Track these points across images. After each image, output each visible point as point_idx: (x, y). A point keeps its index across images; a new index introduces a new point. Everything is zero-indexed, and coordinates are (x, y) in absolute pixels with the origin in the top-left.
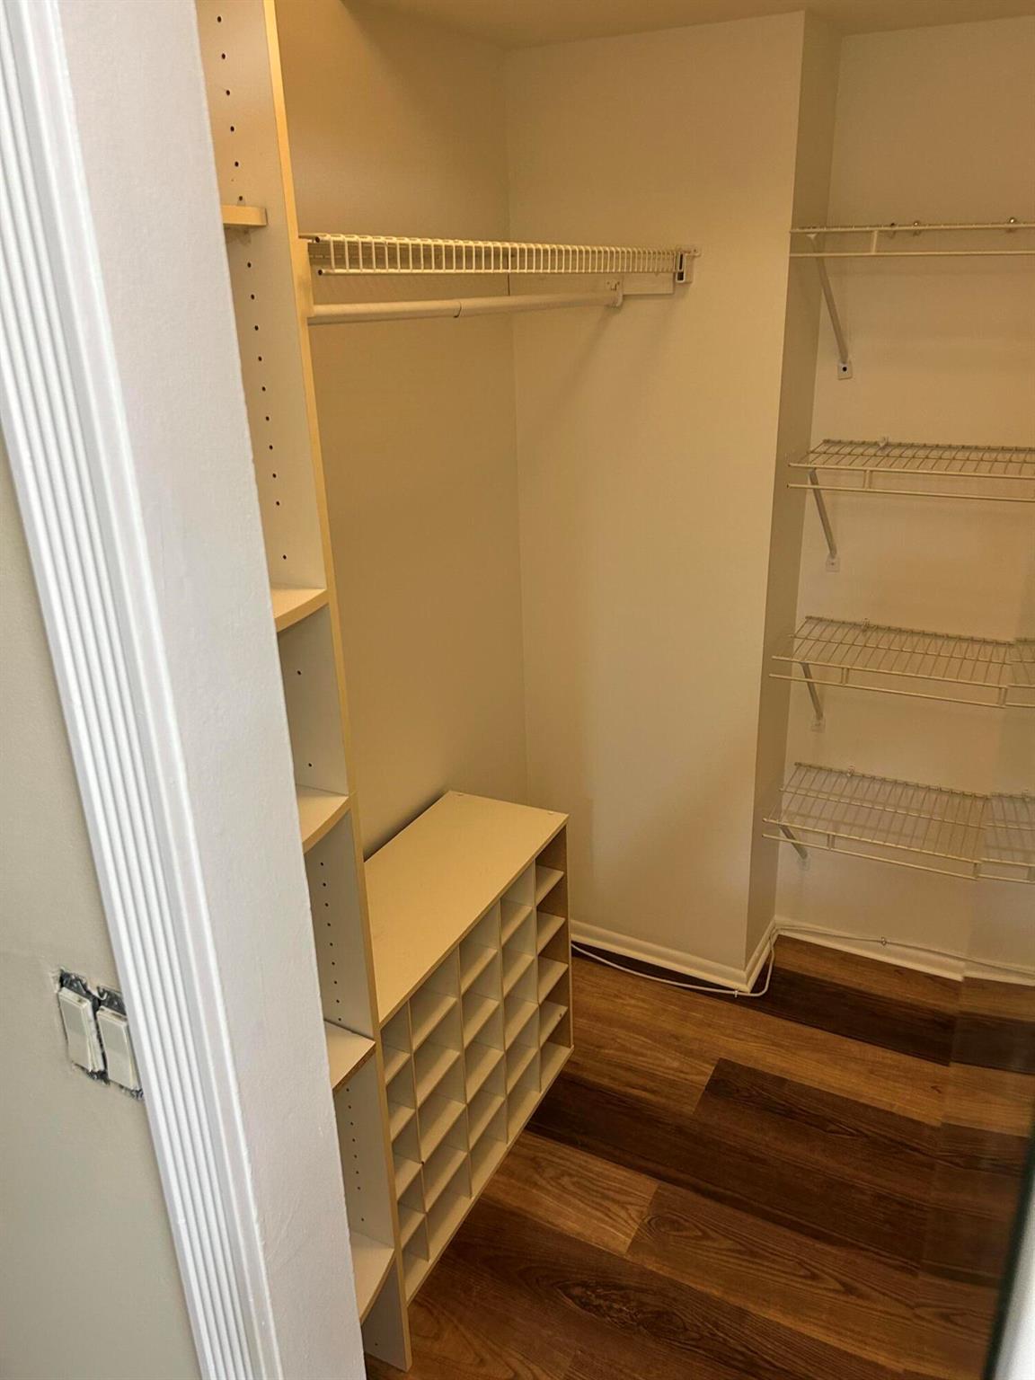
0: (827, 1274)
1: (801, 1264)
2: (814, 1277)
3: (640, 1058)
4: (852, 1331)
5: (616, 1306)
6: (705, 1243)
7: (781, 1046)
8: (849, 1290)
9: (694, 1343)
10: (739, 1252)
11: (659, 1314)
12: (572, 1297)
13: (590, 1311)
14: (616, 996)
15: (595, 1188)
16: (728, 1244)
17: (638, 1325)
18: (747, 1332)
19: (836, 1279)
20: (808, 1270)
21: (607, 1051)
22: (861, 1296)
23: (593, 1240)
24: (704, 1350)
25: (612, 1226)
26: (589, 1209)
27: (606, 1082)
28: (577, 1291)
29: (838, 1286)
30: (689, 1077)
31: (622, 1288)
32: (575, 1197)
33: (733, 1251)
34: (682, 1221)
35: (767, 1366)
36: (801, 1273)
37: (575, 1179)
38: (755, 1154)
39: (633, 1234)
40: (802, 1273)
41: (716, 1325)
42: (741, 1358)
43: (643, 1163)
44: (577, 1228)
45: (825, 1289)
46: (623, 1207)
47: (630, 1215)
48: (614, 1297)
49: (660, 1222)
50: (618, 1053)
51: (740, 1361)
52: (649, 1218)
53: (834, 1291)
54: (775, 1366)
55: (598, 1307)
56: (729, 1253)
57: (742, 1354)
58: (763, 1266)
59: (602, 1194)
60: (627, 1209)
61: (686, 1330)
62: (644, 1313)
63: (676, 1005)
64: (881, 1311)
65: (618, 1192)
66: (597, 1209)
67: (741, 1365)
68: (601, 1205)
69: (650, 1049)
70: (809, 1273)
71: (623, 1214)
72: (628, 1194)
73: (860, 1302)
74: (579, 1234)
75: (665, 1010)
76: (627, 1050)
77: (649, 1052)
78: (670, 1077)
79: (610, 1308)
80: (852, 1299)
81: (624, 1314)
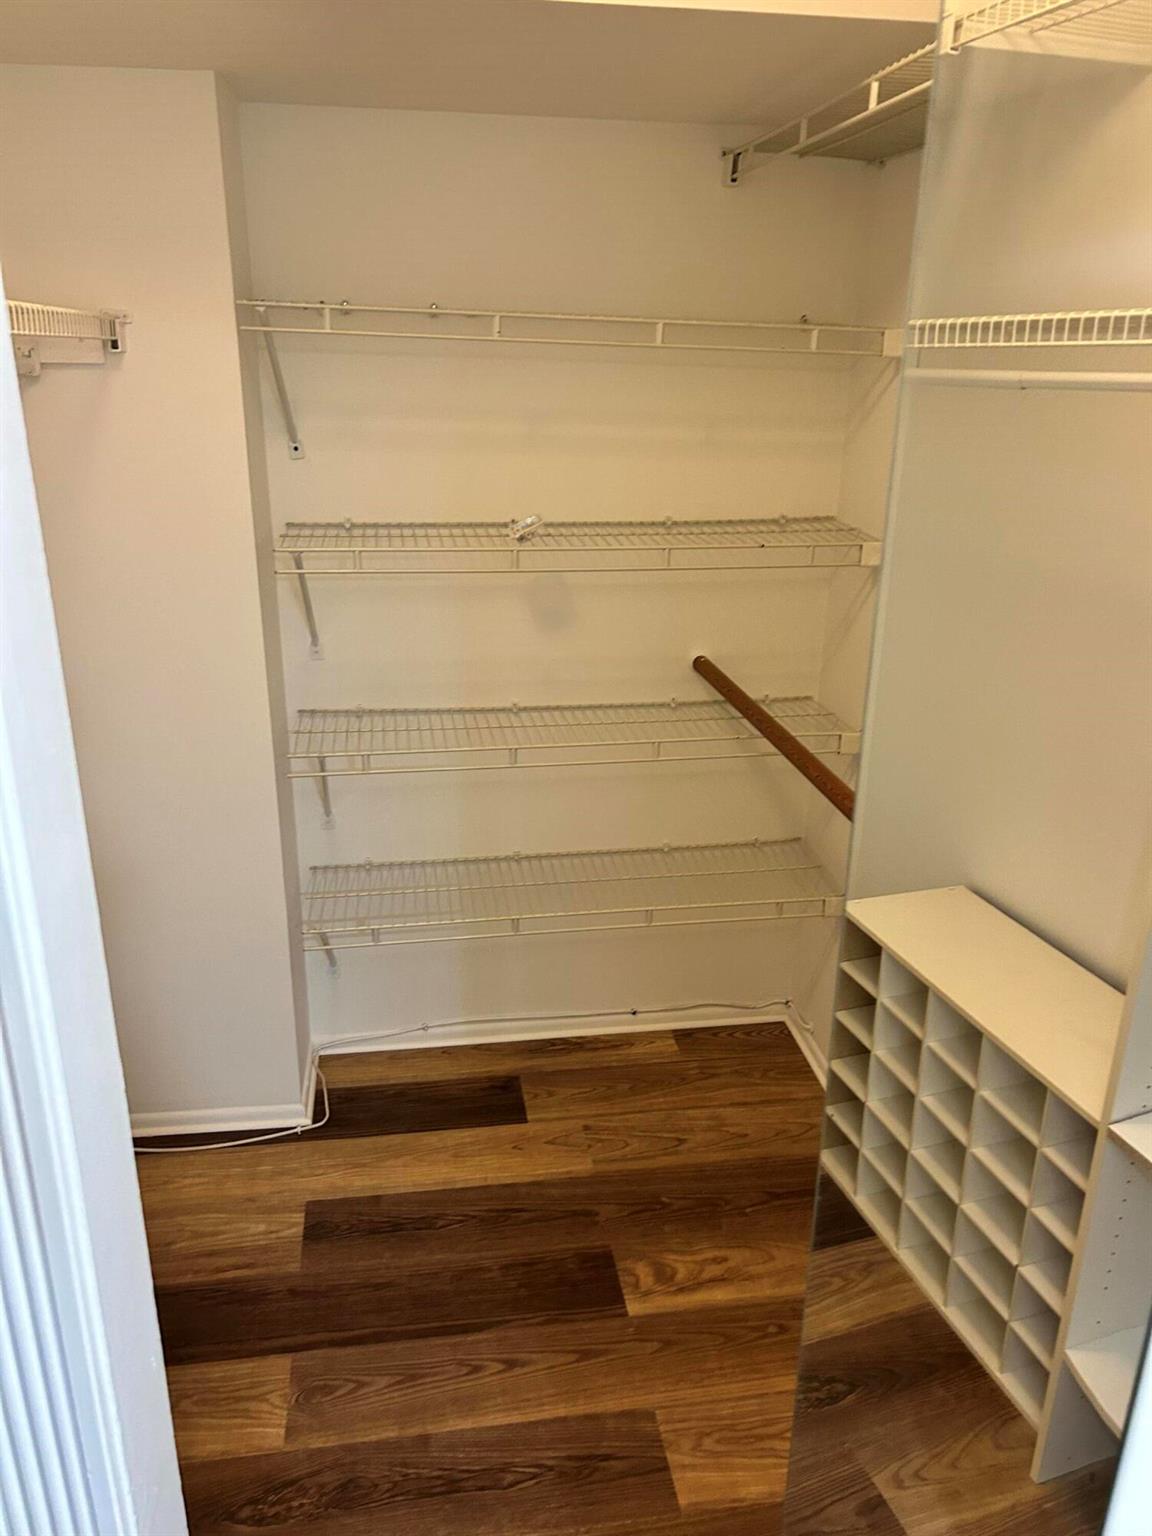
0: (487, 1360)
1: (461, 1363)
2: (477, 1369)
3: (221, 1237)
4: (528, 1400)
5: (295, 1504)
6: (360, 1392)
7: (364, 1165)
8: (511, 1364)
9: (388, 1495)
10: (399, 1383)
11: (344, 1487)
12: (243, 1522)
13: (268, 1524)
14: (165, 1183)
15: (224, 1396)
16: (383, 1381)
17: (326, 1509)
18: (435, 1454)
19: (493, 1360)
20: (469, 1365)
21: (178, 1246)
22: (524, 1364)
23: (242, 1451)
24: (402, 1494)
25: (259, 1426)
26: (224, 1422)
27: (188, 1279)
28: (246, 1512)
29: (501, 1367)
30: (281, 1234)
31: (292, 1483)
32: (203, 1417)
33: (390, 1386)
34: (331, 1383)
35: (466, 1475)
36: (465, 1372)
37: (195, 1398)
38: (380, 1281)
39: (284, 1422)
40: (465, 1370)
41: (405, 1465)
42: (440, 1482)
43: (266, 1344)
44: (219, 1447)
45: (492, 1374)
46: (262, 1401)
47: (272, 1404)
48: (289, 1496)
49: (308, 1394)
50: (195, 1242)
51: (442, 1485)
52: (295, 1397)
53: (499, 1372)
54: (474, 1471)
55: (276, 1515)
56: (390, 1389)
57: (438, 1477)
58: (426, 1383)
59: (234, 1398)
60: (267, 1400)
61: (376, 1486)
62: (328, 1494)
63: (240, 1166)
64: (545, 1369)
65: (251, 1388)
66: (235, 1417)
67: (443, 1489)
68: (235, 1410)
69: (226, 1224)
70: (469, 1368)
71: (265, 1407)
72: (263, 1384)
73: (526, 1370)
74: (223, 1453)
75: (228, 1176)
76: (203, 1235)
77: (228, 1227)
78: (261, 1243)
79: (290, 1509)
80: (518, 1371)
81: (306, 1508)
